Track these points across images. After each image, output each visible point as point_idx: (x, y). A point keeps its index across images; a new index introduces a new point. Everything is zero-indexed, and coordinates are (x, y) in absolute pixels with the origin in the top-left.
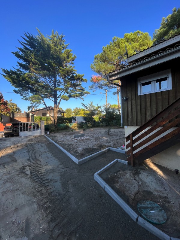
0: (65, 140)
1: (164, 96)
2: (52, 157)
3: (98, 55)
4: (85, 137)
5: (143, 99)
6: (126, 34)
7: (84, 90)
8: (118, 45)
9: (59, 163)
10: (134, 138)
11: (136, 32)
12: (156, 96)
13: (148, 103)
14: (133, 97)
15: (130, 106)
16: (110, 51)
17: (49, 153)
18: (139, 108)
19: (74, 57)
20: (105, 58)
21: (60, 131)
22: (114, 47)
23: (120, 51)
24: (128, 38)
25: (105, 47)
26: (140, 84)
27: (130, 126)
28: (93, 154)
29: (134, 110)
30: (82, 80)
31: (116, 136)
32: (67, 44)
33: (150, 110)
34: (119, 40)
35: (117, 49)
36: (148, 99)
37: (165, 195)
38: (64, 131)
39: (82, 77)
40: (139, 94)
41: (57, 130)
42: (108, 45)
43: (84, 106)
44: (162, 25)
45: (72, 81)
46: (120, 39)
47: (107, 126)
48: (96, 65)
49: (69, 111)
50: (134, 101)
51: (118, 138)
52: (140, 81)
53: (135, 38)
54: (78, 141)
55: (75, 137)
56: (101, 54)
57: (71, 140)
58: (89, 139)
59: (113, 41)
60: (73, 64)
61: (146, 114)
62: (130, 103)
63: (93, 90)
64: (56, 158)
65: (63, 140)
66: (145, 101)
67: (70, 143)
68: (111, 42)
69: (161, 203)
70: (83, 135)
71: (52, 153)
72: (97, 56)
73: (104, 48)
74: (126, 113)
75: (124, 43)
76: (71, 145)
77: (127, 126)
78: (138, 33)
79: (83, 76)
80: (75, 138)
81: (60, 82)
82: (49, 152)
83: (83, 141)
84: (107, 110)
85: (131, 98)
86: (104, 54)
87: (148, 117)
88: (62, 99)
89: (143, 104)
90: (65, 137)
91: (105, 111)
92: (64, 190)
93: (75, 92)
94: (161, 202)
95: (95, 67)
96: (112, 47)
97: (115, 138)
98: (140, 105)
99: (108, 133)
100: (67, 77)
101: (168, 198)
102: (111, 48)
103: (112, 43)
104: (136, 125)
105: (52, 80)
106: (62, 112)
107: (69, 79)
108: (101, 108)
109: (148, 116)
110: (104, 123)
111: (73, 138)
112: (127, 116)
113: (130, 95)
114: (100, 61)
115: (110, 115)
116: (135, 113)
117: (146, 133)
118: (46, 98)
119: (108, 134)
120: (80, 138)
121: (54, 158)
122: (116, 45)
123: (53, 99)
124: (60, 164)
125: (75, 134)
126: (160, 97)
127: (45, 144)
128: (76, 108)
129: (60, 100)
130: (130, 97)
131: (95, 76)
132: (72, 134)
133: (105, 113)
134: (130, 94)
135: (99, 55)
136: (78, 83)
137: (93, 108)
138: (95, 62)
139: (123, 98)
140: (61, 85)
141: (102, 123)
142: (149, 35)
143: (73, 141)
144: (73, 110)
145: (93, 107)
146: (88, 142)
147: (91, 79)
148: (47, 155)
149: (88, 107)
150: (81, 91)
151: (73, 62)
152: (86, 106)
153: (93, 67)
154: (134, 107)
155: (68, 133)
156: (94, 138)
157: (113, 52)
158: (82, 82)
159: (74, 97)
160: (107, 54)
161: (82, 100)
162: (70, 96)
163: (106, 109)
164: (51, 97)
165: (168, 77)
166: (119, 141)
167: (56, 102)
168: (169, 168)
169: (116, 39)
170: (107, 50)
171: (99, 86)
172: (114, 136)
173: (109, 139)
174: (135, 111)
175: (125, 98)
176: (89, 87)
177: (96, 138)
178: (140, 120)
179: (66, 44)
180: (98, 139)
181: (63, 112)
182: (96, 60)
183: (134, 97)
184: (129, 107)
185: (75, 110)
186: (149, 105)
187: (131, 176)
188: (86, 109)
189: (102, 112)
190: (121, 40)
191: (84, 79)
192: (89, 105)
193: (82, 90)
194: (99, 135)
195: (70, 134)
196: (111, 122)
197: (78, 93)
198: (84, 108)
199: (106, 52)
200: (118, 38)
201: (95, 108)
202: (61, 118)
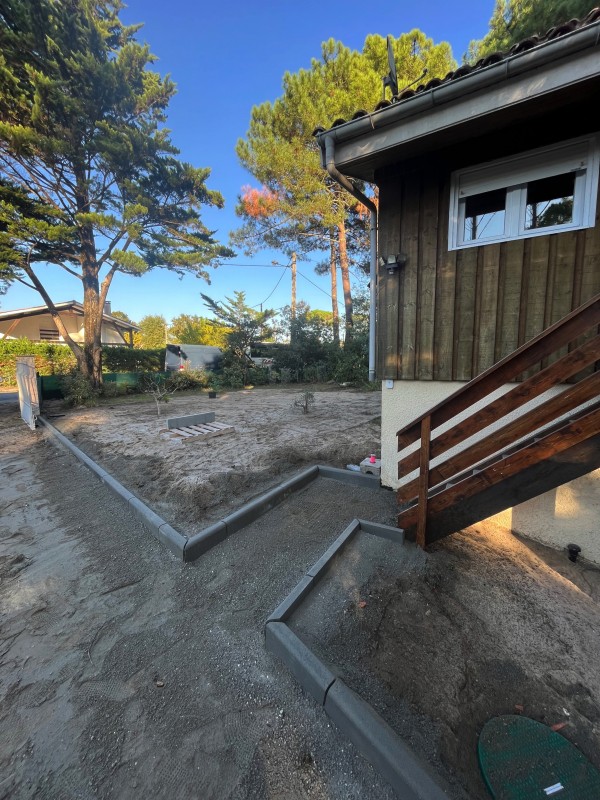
0: (127, 439)
1: (560, 256)
2: (51, 525)
3: (265, 104)
4: (215, 424)
5: (469, 269)
6: (371, 38)
7: (211, 242)
8: (343, 77)
9: (84, 563)
10: (435, 434)
11: (405, 35)
12: (525, 254)
13: (490, 287)
14: (425, 257)
15: (410, 298)
16: (313, 96)
17: (39, 508)
18: (448, 304)
19: (166, 86)
20: (294, 123)
21: (112, 402)
22: (327, 82)
23: (349, 102)
24: (379, 54)
25: (294, 76)
26: (461, 201)
27: (406, 380)
28: (251, 499)
29: (428, 313)
30: (202, 195)
31: (337, 417)
32: (134, 26)
33: (494, 317)
34: (346, 56)
35: (337, 91)
36: (491, 266)
37: (573, 678)
38: (132, 399)
39: (202, 180)
40: (452, 246)
41: (102, 396)
42: (303, 71)
43: (213, 305)
44: (494, 26)
45: (157, 194)
46: (351, 55)
47: (293, 382)
48: (259, 145)
49: (154, 324)
50: (429, 277)
51: (344, 425)
52: (460, 183)
53: (403, 58)
54: (185, 441)
55: (174, 425)
56: (276, 103)
57: (158, 437)
58: (232, 433)
59: (325, 59)
60: (160, 118)
61: (475, 333)
62: (411, 282)
63: (247, 248)
64: (70, 533)
65: (120, 438)
66: (478, 275)
67: (149, 453)
68: (316, 62)
69: (572, 725)
70: (208, 419)
71: (54, 507)
72: (262, 109)
73: (291, 79)
74: (391, 329)
75: (364, 70)
76: (155, 461)
77: (394, 380)
78: (415, 39)
79: (206, 176)
80: (176, 431)
81: (105, 192)
82: (45, 501)
83: (208, 441)
84: (297, 325)
85: (416, 261)
86: (288, 104)
87: (483, 344)
88: (115, 267)
89: (468, 287)
90: (133, 427)
91: (287, 331)
92: (92, 756)
93: (174, 245)
94: (567, 718)
95: (252, 153)
96: (320, 82)
97: (331, 426)
98: (453, 294)
99: (306, 408)
100: (137, 175)
101: (588, 692)
102: (315, 85)
103: (320, 65)
104: (430, 377)
105: (68, 183)
106: (123, 329)
107: (145, 183)
108: (275, 318)
109: (483, 339)
110: (286, 371)
111: (165, 431)
112: (396, 338)
113: (416, 248)
114: (275, 134)
115: (306, 344)
116: (432, 326)
117: (491, 413)
118: (43, 263)
119: (306, 410)
120: (195, 431)
121: (60, 533)
122: (335, 78)
123: (80, 270)
124: (89, 569)
125: (176, 413)
126: (542, 260)
127: (32, 462)
128: (183, 316)
129: (111, 273)
130: (416, 256)
131: (255, 191)
132: (164, 412)
133: (289, 337)
134: (416, 243)
135: (268, 107)
136: (187, 209)
137: (245, 316)
138: (256, 135)
139: (386, 261)
140: (110, 205)
141: (278, 371)
142: (451, 53)
143: (163, 440)
144: (169, 324)
145: (246, 313)
146: (229, 446)
147: (239, 205)
148: (29, 517)
149: (228, 311)
150: (198, 241)
151: (161, 111)
152: (216, 307)
153: (246, 151)
154: (428, 300)
155: (147, 408)
156: (253, 429)
157: (324, 102)
158: (202, 205)
159: (170, 266)
160: (300, 108)
161: (202, 280)
162: (152, 260)
163: (293, 321)
164: (71, 259)
165: (583, 172)
166: (349, 437)
167: (90, 281)
168: (546, 539)
169: (336, 50)
170: (300, 89)
171: (266, 237)
172: (327, 418)
173: (310, 431)
174: (432, 319)
175: (391, 261)
176: (232, 235)
177: (262, 427)
178: (450, 357)
179: (128, 24)
180: (270, 430)
181: (130, 330)
182: (260, 125)
183: (429, 256)
184: (406, 302)
185: (177, 322)
186: (492, 291)
187: (427, 600)
188: (221, 321)
189: (279, 331)
190: (355, 56)
191: (210, 191)
192: (230, 305)
193: (205, 237)
194: (269, 415)
195: (154, 412)
196: (310, 369)
197: (184, 249)
198: (211, 316)
199: (296, 96)
200: (344, 49)
201: (254, 317)
202: (122, 350)
